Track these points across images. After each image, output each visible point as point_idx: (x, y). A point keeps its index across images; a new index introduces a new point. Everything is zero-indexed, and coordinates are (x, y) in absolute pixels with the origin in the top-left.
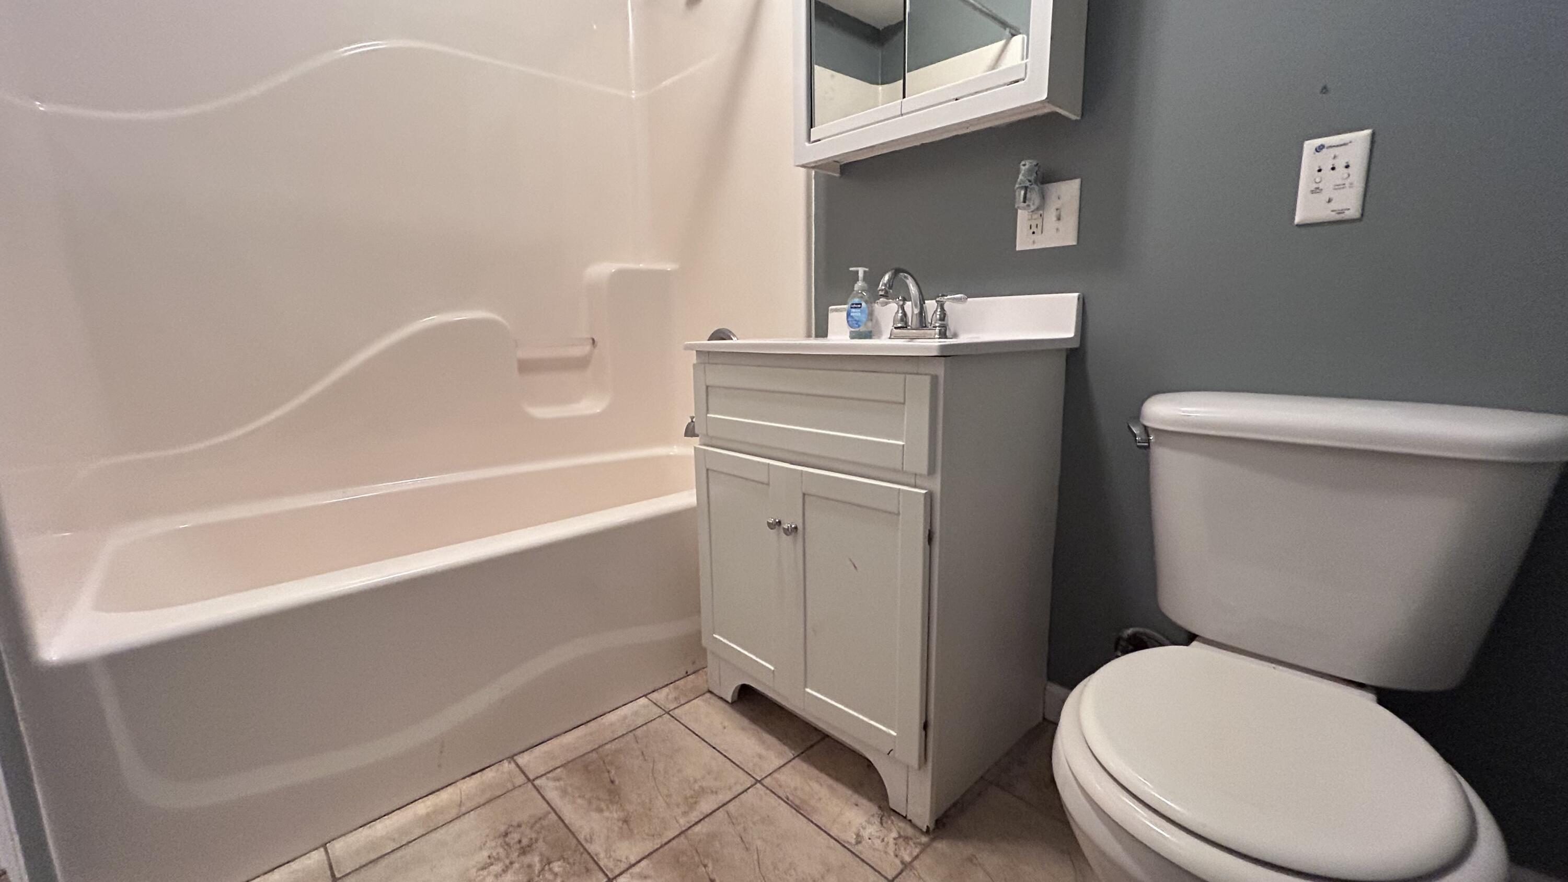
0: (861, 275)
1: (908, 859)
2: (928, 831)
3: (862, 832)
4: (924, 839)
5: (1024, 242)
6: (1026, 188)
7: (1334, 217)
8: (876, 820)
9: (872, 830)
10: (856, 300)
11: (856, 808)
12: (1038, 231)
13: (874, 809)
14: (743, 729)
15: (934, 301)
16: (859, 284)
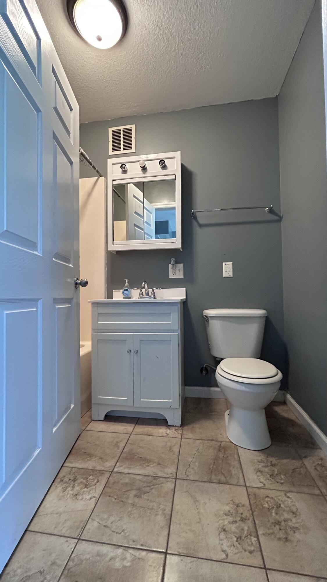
0: (127, 282)
1: (181, 433)
2: (181, 426)
3: (167, 433)
4: (181, 428)
5: (171, 276)
6: (173, 265)
7: (229, 276)
8: (167, 429)
9: (168, 431)
10: (126, 289)
11: (161, 429)
12: (175, 274)
13: (165, 427)
14: (114, 425)
15: (151, 289)
16: (127, 284)
